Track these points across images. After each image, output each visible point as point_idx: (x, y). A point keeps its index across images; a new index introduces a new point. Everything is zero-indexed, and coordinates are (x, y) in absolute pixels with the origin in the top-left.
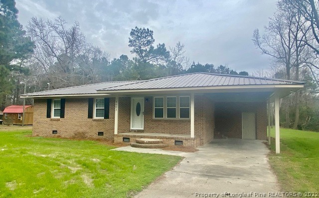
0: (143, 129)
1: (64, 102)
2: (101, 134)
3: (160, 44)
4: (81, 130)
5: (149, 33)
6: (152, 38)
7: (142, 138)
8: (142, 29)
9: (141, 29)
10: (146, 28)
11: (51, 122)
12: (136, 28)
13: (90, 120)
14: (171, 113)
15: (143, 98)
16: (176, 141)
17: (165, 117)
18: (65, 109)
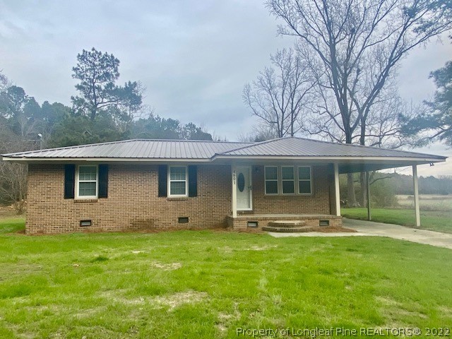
0: (251, 209)
1: (104, 170)
2: (183, 220)
3: (130, 83)
4: (145, 217)
5: (114, 62)
6: (116, 71)
7: (276, 220)
8: (103, 53)
9: (100, 53)
10: (109, 54)
11: (75, 206)
12: (93, 49)
13: (162, 199)
14: (289, 187)
15: (250, 168)
16: (321, 221)
17: (281, 192)
18: (109, 182)
